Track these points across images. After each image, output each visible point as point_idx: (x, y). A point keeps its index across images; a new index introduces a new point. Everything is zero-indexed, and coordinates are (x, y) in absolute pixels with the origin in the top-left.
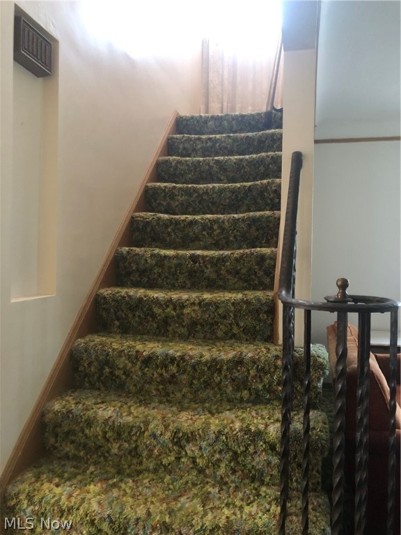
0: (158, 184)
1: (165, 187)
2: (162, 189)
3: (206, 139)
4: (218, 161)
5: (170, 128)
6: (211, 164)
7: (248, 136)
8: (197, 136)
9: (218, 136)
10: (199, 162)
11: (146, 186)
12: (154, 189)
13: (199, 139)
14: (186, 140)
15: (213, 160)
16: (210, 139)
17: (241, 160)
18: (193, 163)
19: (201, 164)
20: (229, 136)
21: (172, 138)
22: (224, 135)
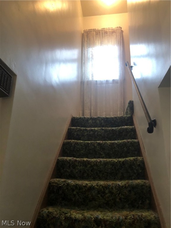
0: (65, 158)
1: (70, 160)
2: (68, 162)
3: (89, 130)
4: (99, 144)
5: (69, 123)
6: (96, 145)
7: (113, 129)
8: (84, 128)
9: (96, 129)
10: (88, 144)
11: (58, 159)
12: (63, 161)
13: (86, 130)
14: (78, 130)
15: (96, 143)
16: (92, 130)
17: (113, 144)
18: (85, 144)
19: (89, 145)
20: (102, 129)
21: (71, 129)
22: (100, 128)
